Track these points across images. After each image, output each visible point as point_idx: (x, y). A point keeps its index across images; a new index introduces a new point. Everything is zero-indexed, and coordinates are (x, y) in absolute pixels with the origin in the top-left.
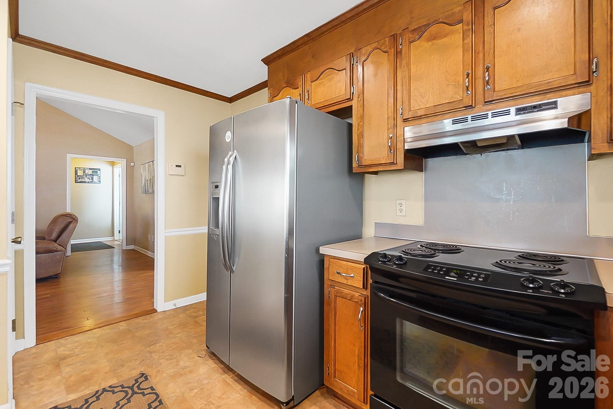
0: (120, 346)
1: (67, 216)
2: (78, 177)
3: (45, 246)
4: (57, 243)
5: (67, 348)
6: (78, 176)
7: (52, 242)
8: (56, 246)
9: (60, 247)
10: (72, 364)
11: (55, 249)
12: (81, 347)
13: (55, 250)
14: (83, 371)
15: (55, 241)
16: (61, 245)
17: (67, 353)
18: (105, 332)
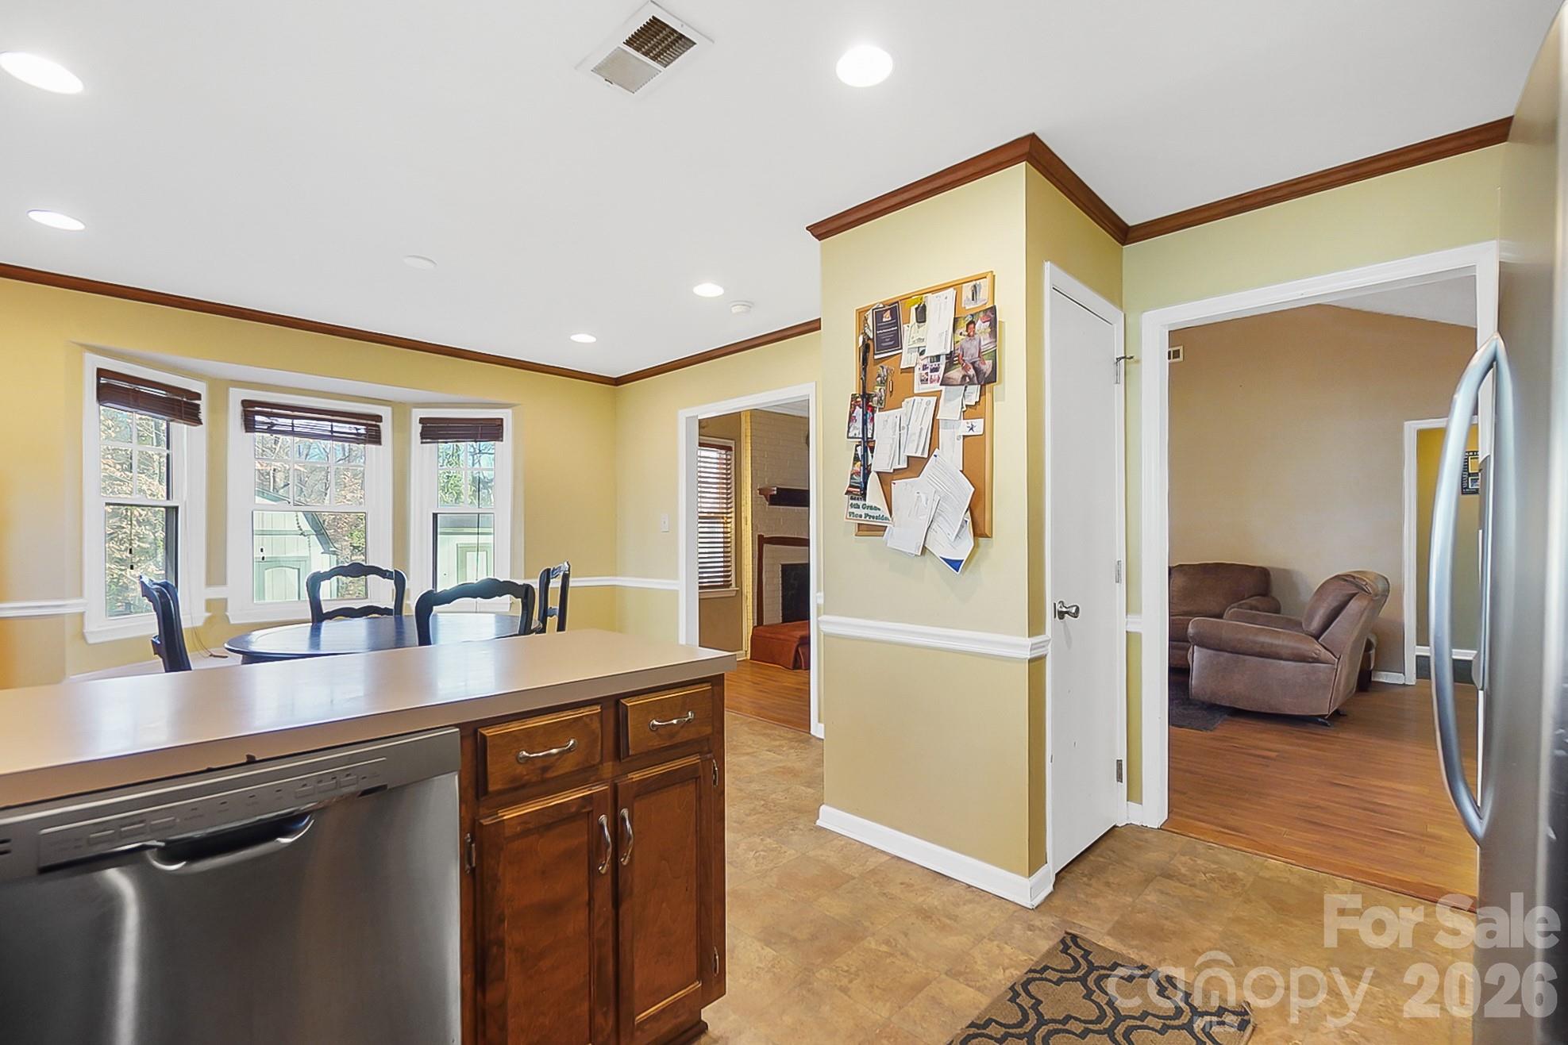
0: (1280, 925)
1: (1346, 580)
2: (1470, 478)
3: (1292, 644)
4: (1319, 640)
5: (1192, 863)
6: (1469, 475)
7: (1310, 638)
8: (1316, 648)
9: (1327, 652)
10: (1167, 894)
11: (1314, 655)
12: (1213, 875)
13: (1313, 658)
14: (1167, 919)
15: (1317, 637)
16: (1329, 648)
17: (1183, 870)
18: (1286, 878)
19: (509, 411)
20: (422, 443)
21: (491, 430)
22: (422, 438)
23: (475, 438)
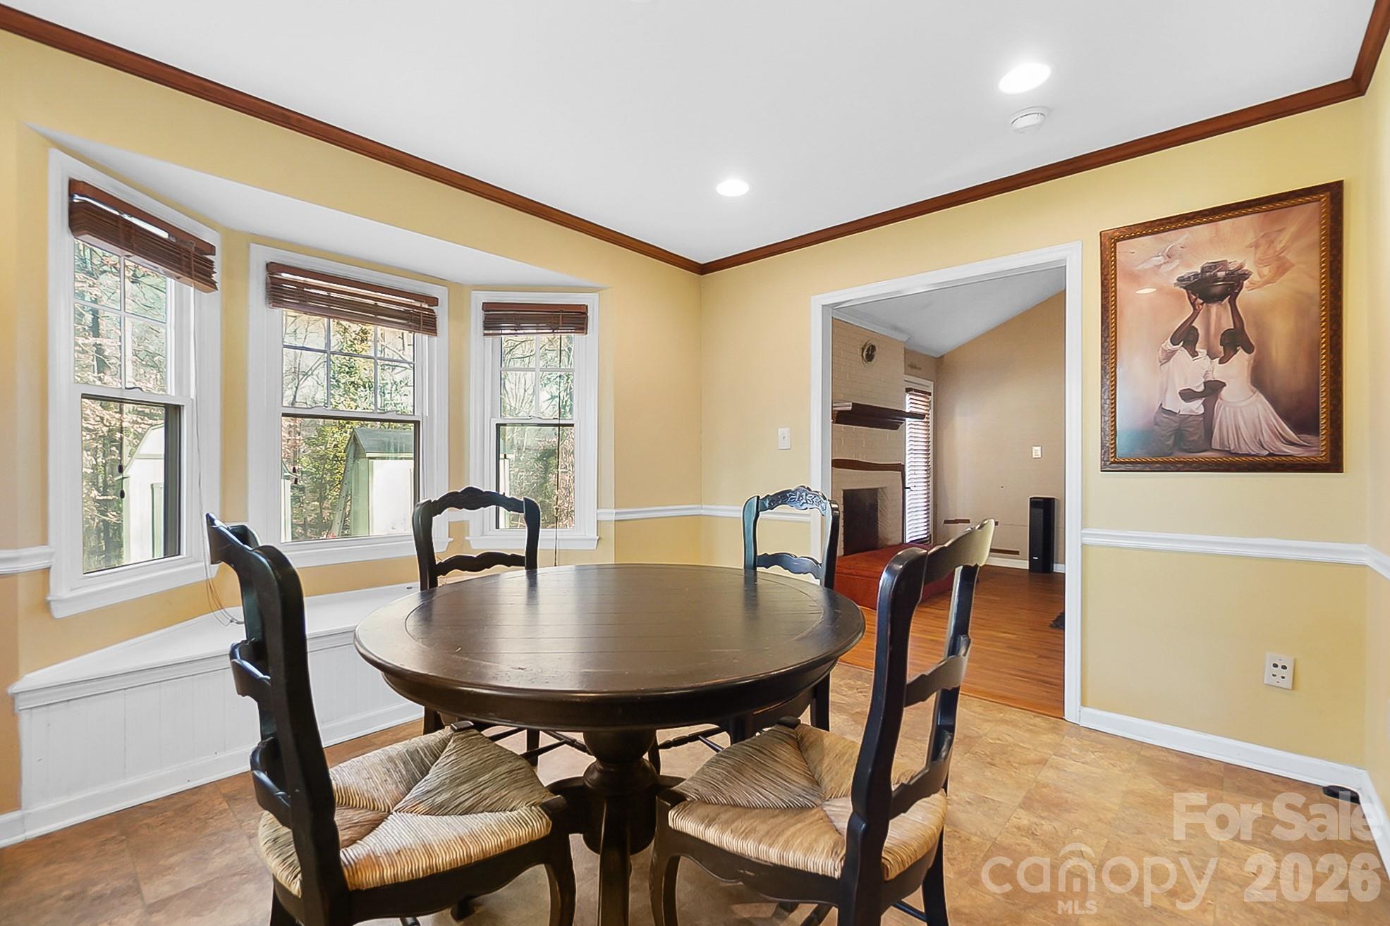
19: (595, 295)
20: (485, 335)
21: (575, 319)
22: (486, 328)
23: (554, 327)
